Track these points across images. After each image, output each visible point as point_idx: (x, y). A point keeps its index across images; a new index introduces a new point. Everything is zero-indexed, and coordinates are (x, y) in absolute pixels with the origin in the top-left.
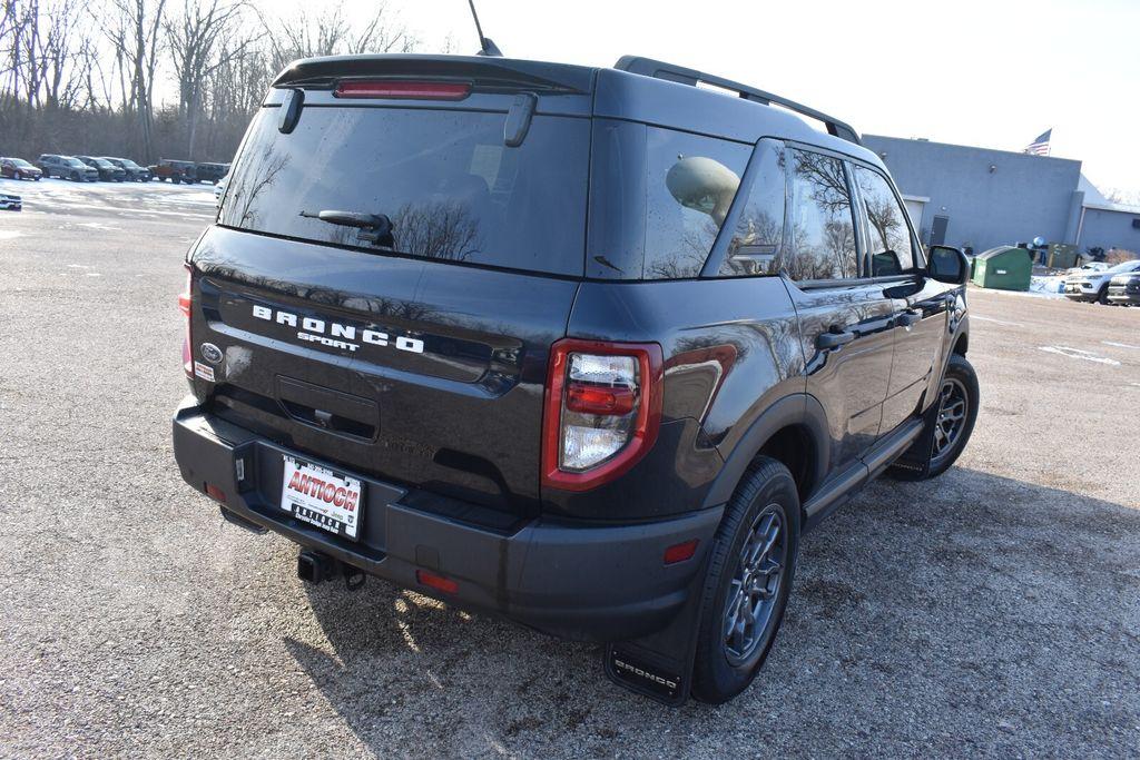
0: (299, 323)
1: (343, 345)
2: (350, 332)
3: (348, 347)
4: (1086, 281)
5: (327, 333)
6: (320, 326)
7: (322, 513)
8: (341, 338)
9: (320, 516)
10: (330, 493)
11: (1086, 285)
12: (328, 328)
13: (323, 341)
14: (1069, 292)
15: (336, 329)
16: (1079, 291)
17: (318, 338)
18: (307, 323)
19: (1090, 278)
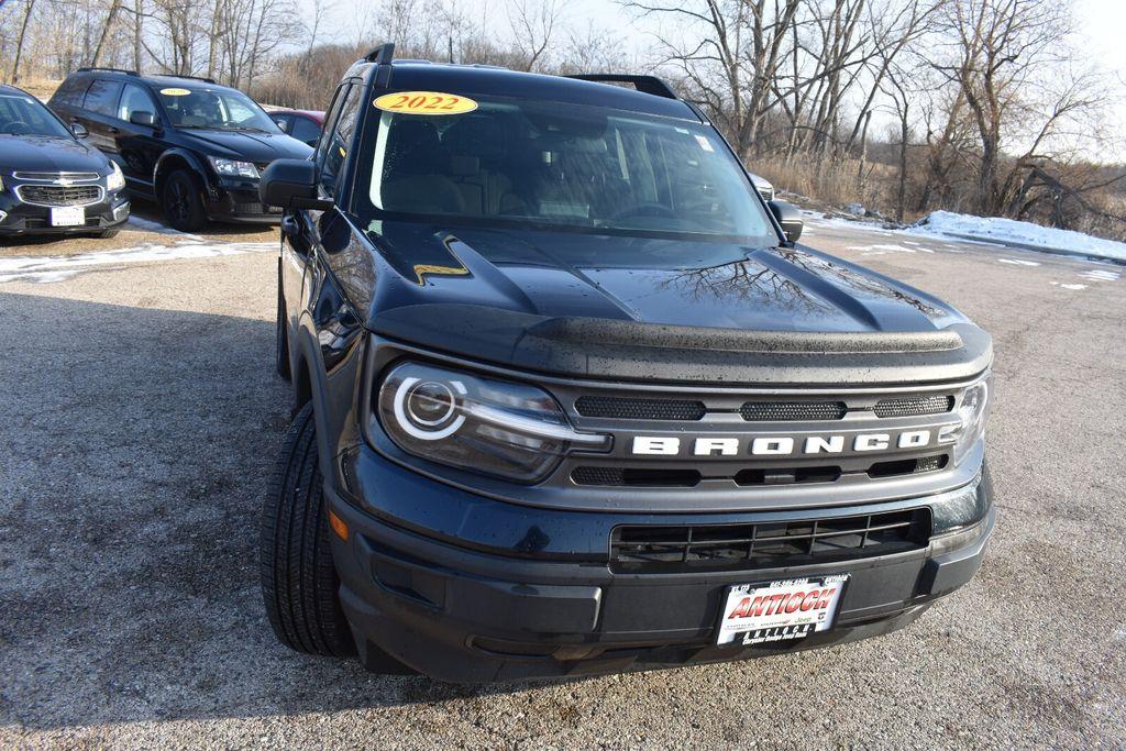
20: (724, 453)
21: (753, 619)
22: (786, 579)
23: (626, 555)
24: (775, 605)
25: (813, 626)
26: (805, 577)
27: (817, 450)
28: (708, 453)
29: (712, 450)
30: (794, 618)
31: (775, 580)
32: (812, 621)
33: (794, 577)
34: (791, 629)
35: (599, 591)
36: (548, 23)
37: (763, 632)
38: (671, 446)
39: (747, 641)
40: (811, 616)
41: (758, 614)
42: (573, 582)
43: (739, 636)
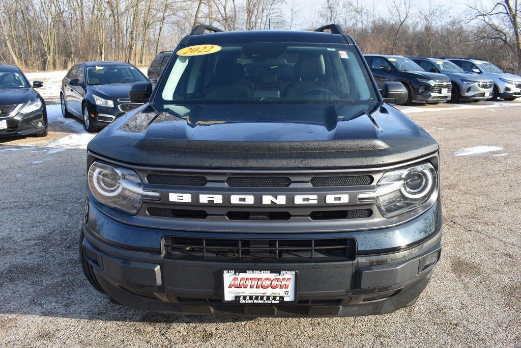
20: (215, 202)
21: (242, 289)
22: (256, 270)
23: (179, 251)
24: (255, 283)
25: (282, 298)
26: (268, 270)
27: (269, 203)
28: (207, 202)
29: (208, 200)
30: (269, 292)
31: (249, 270)
32: (281, 295)
33: (261, 269)
34: (268, 298)
35: (158, 267)
36: (407, 6)
37: (251, 298)
38: (187, 198)
39: (242, 301)
40: (280, 292)
41: (246, 287)
42: (145, 261)
43: (237, 297)
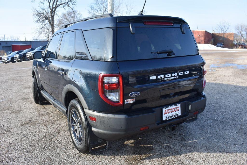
0: (165, 76)
1: (175, 77)
2: (176, 74)
3: (176, 77)
4: (7, 58)
5: (172, 76)
6: (170, 75)
7: (173, 115)
8: (175, 76)
9: (173, 116)
10: (173, 110)
11: (8, 59)
12: (172, 75)
13: (171, 78)
14: (4, 61)
15: (173, 75)
16: (6, 61)
17: (170, 78)
18: (166, 76)
19: (8, 57)
